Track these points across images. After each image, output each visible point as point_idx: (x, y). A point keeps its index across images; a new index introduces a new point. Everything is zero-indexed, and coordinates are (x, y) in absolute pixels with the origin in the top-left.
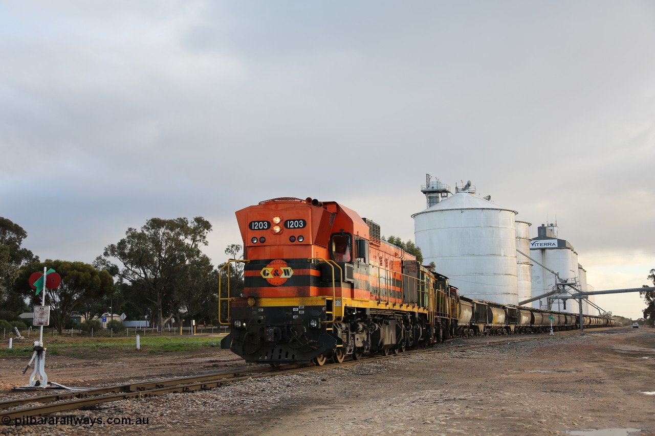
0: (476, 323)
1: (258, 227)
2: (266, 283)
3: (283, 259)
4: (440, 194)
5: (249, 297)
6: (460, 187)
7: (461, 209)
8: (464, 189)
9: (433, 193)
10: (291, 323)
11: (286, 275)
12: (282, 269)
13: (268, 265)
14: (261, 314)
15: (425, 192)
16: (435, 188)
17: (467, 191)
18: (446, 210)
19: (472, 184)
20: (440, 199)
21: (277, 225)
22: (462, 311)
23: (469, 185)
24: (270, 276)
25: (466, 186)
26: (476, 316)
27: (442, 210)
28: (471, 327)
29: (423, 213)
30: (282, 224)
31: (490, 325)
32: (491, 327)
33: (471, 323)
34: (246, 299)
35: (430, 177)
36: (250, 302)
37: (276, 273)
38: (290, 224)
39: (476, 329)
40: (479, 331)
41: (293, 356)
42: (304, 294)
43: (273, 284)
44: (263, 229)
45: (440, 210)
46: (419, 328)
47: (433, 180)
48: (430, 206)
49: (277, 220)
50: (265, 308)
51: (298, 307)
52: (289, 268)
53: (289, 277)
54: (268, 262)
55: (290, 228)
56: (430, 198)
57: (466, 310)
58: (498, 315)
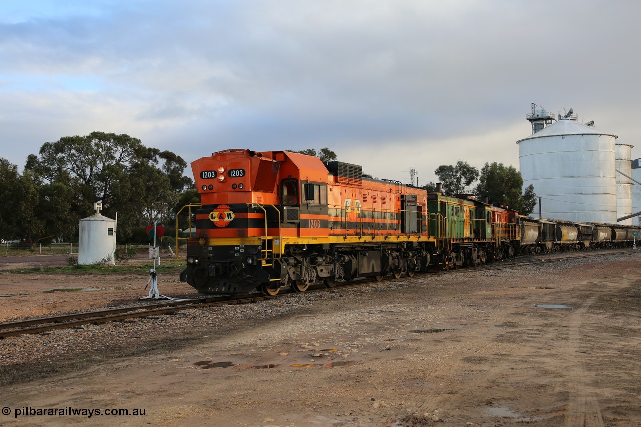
0: (543, 241)
1: (207, 176)
2: (213, 225)
3: (227, 204)
4: (544, 121)
5: (200, 237)
6: (563, 114)
7: (562, 135)
8: (566, 117)
9: (538, 121)
10: (234, 259)
11: (229, 218)
12: (226, 213)
13: (215, 210)
14: (210, 252)
15: (530, 120)
16: (540, 116)
17: (569, 118)
18: (548, 136)
19: (574, 112)
20: (545, 125)
21: (222, 174)
22: (526, 231)
23: (571, 112)
24: (217, 219)
25: (568, 114)
26: (542, 235)
27: (545, 137)
28: (538, 245)
29: (527, 139)
30: (225, 173)
31: (559, 242)
32: (560, 244)
33: (538, 242)
34: (199, 239)
35: (535, 106)
36: (201, 242)
37: (221, 217)
38: (233, 174)
39: (543, 247)
40: (546, 248)
41: (235, 289)
42: (243, 235)
43: (219, 226)
44: (211, 178)
45: (543, 137)
46: (426, 256)
47: (538, 108)
48: (535, 132)
49: (222, 170)
50: (214, 247)
51: (239, 246)
52: (231, 212)
53: (232, 220)
54: (215, 207)
55: (232, 177)
56: (535, 125)
57: (531, 230)
58: (568, 233)
